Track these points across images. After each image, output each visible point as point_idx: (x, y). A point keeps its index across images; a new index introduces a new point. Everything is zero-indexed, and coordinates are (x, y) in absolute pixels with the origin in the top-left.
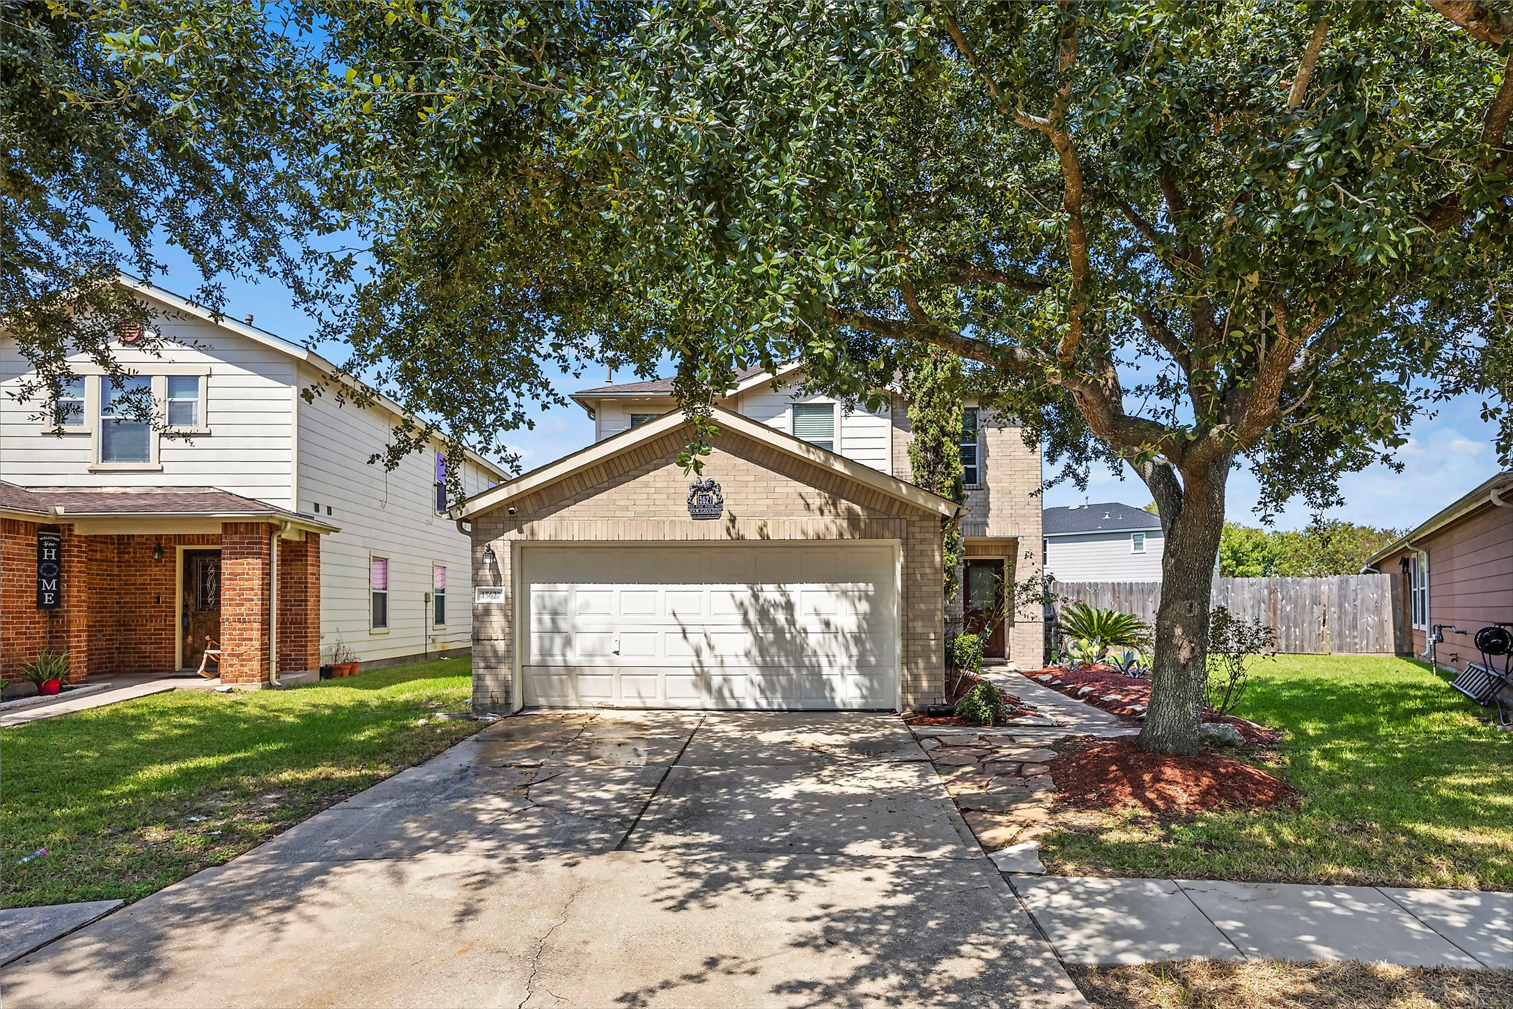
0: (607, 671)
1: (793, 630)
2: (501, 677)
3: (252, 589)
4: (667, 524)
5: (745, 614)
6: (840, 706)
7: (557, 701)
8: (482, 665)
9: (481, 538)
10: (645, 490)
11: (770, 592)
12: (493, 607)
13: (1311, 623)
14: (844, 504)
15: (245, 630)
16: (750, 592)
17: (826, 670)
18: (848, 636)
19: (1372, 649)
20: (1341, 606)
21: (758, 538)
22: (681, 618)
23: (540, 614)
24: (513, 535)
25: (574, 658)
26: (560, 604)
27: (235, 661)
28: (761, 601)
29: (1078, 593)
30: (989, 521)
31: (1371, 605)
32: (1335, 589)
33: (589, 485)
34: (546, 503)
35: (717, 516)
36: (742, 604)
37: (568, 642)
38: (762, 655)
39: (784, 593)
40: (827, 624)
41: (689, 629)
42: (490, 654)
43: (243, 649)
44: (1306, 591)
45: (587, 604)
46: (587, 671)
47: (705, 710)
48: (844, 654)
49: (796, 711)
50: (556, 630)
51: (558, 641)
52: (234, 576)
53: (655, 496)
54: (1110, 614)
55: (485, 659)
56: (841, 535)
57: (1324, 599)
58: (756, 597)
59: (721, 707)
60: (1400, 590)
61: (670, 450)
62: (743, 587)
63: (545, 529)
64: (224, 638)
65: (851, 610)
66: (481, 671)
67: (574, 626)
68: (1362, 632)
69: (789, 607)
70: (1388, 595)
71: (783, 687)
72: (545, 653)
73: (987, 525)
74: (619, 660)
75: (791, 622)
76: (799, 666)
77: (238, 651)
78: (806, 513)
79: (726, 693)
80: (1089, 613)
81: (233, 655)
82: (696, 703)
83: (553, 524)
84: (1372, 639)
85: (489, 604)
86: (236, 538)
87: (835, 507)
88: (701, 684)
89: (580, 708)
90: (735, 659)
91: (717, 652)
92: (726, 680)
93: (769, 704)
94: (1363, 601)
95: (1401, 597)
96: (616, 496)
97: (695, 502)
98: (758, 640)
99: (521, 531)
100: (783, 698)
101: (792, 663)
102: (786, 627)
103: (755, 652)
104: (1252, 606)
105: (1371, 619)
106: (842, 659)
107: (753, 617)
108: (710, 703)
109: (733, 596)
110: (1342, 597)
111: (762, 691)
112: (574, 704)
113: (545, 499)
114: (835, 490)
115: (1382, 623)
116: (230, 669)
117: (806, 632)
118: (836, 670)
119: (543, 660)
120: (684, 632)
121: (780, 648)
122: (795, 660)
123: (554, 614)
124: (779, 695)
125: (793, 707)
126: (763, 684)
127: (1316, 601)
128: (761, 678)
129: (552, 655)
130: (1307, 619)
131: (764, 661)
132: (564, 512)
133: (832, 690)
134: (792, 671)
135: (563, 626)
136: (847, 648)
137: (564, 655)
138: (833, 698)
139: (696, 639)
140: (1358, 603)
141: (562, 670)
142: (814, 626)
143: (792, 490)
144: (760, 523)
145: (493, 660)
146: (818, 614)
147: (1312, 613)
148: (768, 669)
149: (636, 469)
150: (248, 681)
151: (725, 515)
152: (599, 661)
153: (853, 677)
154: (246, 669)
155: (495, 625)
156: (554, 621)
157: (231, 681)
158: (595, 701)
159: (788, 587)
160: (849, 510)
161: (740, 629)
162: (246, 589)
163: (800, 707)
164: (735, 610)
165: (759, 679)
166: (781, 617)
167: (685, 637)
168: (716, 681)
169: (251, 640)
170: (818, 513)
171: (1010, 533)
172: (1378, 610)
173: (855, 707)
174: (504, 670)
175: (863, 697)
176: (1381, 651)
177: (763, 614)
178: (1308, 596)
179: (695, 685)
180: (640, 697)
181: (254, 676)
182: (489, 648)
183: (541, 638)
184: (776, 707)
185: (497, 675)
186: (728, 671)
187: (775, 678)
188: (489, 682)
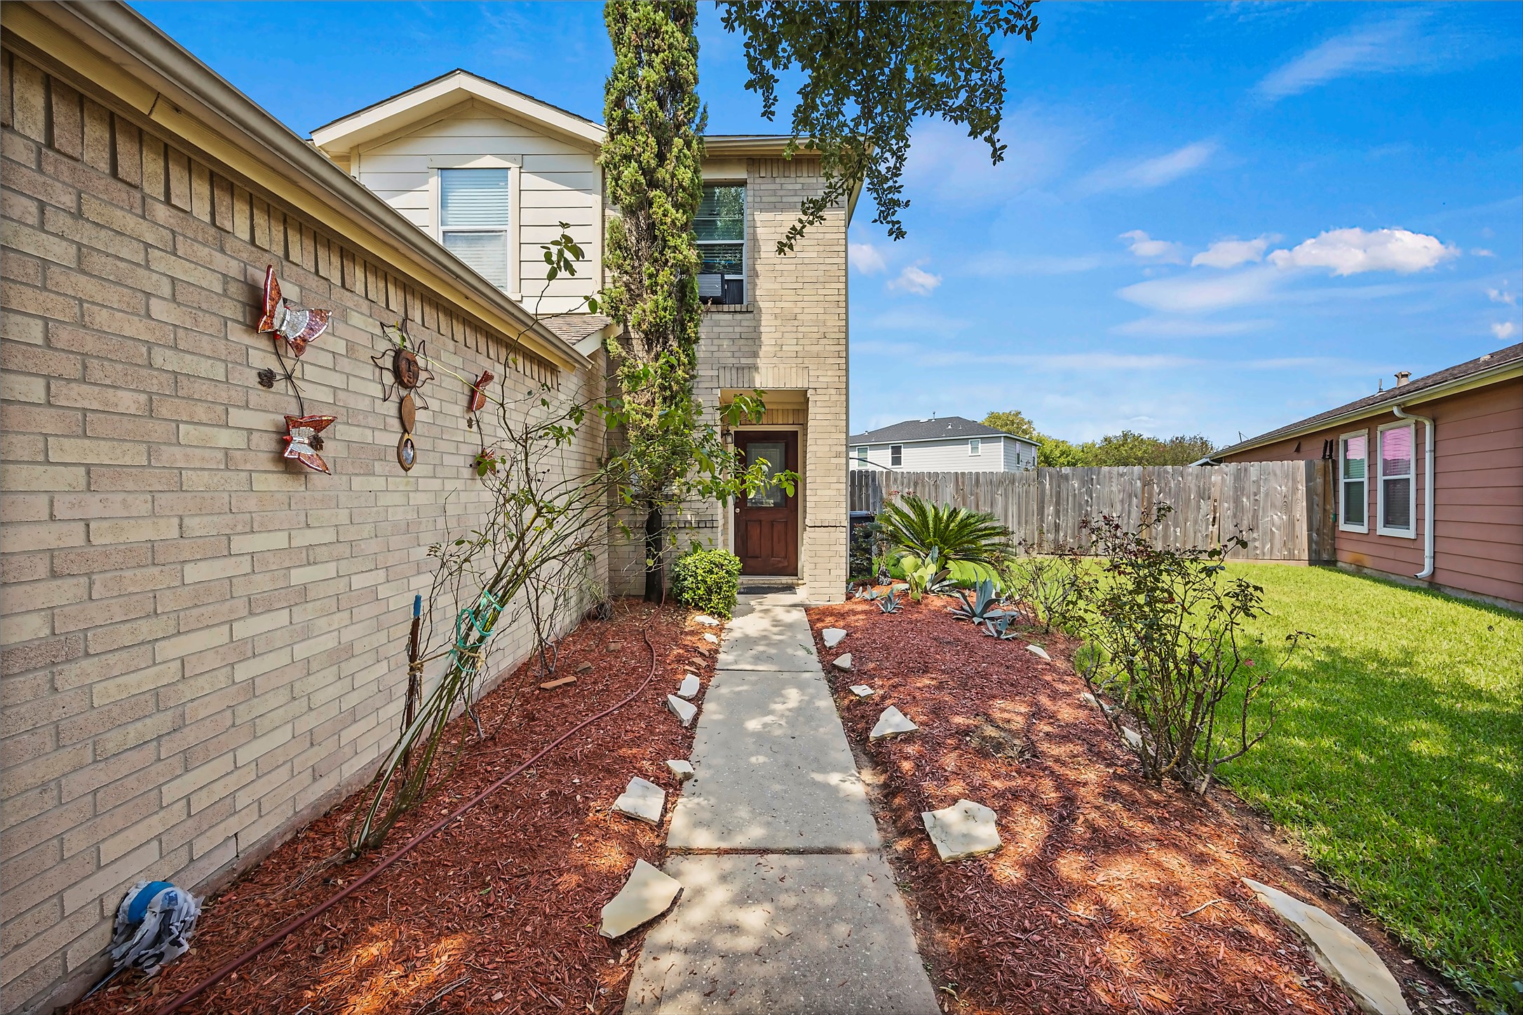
13: (1196, 522)
19: (1277, 554)
20: (1237, 501)
29: (916, 484)
30: (760, 362)
31: (1279, 501)
32: (1229, 480)
44: (1191, 482)
54: (954, 513)
57: (1215, 492)
60: (1319, 481)
68: (1265, 533)
70: (1302, 488)
73: (757, 369)
80: (921, 512)
84: (1278, 543)
94: (1267, 495)
95: (1320, 490)
104: (1122, 501)
105: (1278, 517)
110: (1239, 491)
115: (1292, 523)
127: (1204, 494)
130: (1191, 516)
140: (1261, 497)
147: (1199, 508)
171: (795, 381)
172: (1287, 507)
176: (1291, 558)
178: (1193, 488)
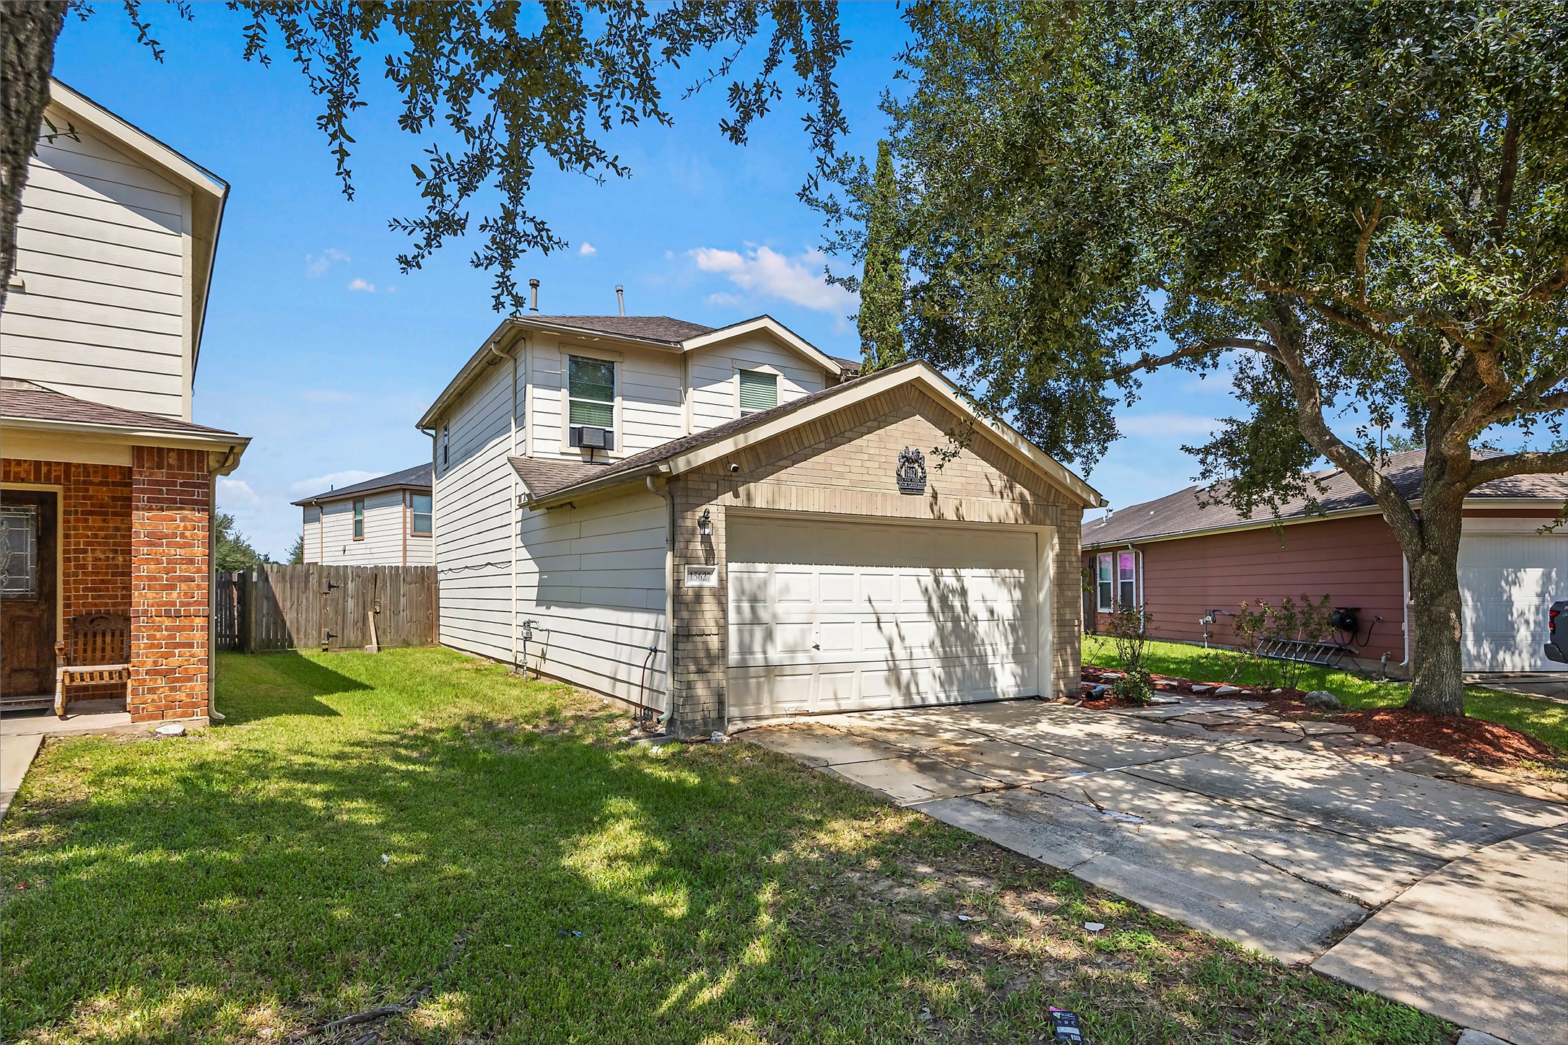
0: (807, 669)
1: (967, 618)
2: (714, 684)
3: (191, 562)
4: (879, 496)
5: (929, 601)
6: (1001, 697)
7: (750, 710)
8: (692, 668)
9: (692, 500)
10: (859, 456)
11: (948, 577)
12: (706, 592)
14: (1019, 488)
15: (180, 629)
16: (932, 578)
17: (991, 659)
18: (1006, 623)
21: (955, 519)
22: (879, 606)
23: (739, 601)
24: (728, 499)
25: (775, 655)
26: (759, 587)
27: (160, 682)
28: (942, 586)
33: (807, 444)
34: (764, 463)
35: (920, 491)
36: (926, 590)
37: (769, 636)
38: (943, 646)
39: (959, 578)
40: (992, 612)
41: (883, 618)
42: (702, 654)
43: (174, 661)
45: (786, 589)
46: (788, 670)
47: (893, 709)
48: (1004, 643)
49: (969, 703)
50: (756, 620)
51: (759, 633)
52: (155, 539)
53: (868, 464)
55: (696, 661)
56: (1016, 520)
58: (937, 581)
59: (908, 705)
61: (882, 413)
62: (927, 571)
63: (762, 494)
64: (139, 645)
65: (1007, 597)
66: (692, 677)
67: (775, 616)
69: (963, 593)
71: (958, 679)
72: (745, 650)
74: (821, 656)
75: (965, 609)
76: (971, 655)
77: (164, 664)
78: (989, 494)
79: (913, 689)
81: (157, 673)
82: (885, 702)
83: (770, 488)
85: (701, 588)
86: (161, 475)
87: (1012, 492)
88: (893, 681)
89: (774, 716)
90: (920, 650)
91: (907, 643)
92: (914, 675)
93: (948, 697)
96: (832, 460)
97: (903, 474)
98: (941, 630)
99: (736, 495)
100: (958, 691)
101: (966, 653)
102: (962, 614)
103: (938, 643)
106: (1002, 649)
107: (936, 605)
108: (899, 701)
109: (919, 581)
111: (942, 685)
112: (766, 712)
113: (762, 457)
114: (1011, 474)
116: (150, 697)
117: (977, 620)
118: (998, 660)
119: (744, 660)
120: (879, 622)
121: (957, 638)
122: (968, 649)
123: (754, 600)
124: (955, 688)
125: (966, 700)
126: (943, 677)
128: (941, 670)
129: (751, 653)
131: (945, 651)
132: (783, 474)
133: (995, 679)
134: (966, 661)
135: (764, 615)
136: (1006, 638)
137: (765, 652)
138: (995, 688)
139: (889, 629)
141: (761, 671)
142: (983, 615)
143: (979, 469)
144: (957, 503)
145: (705, 662)
146: (984, 601)
148: (948, 661)
149: (851, 430)
150: (184, 715)
151: (928, 490)
152: (801, 658)
153: (1011, 667)
154: (181, 696)
155: (708, 615)
156: (753, 609)
157: (151, 717)
158: (792, 707)
159: (963, 572)
160: (1021, 495)
161: (925, 617)
162: (182, 561)
163: (971, 699)
164: (921, 597)
165: (939, 671)
166: (957, 604)
167: (880, 628)
168: (905, 675)
169: (191, 645)
170: (999, 496)
173: (1012, 696)
174: (718, 675)
175: (1018, 686)
177: (943, 600)
179: (888, 682)
180: (836, 699)
181: (195, 705)
182: (700, 646)
183: (740, 632)
184: (952, 701)
185: (709, 681)
186: (916, 664)
187: (952, 669)
188: (701, 691)
